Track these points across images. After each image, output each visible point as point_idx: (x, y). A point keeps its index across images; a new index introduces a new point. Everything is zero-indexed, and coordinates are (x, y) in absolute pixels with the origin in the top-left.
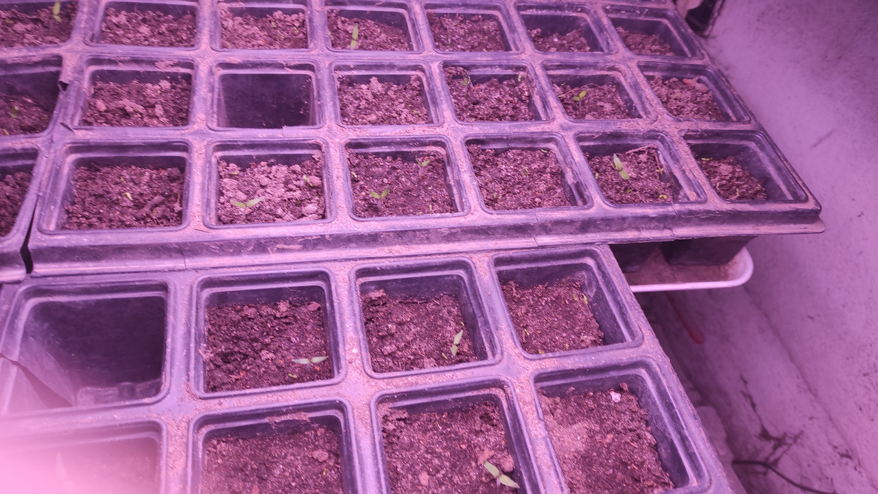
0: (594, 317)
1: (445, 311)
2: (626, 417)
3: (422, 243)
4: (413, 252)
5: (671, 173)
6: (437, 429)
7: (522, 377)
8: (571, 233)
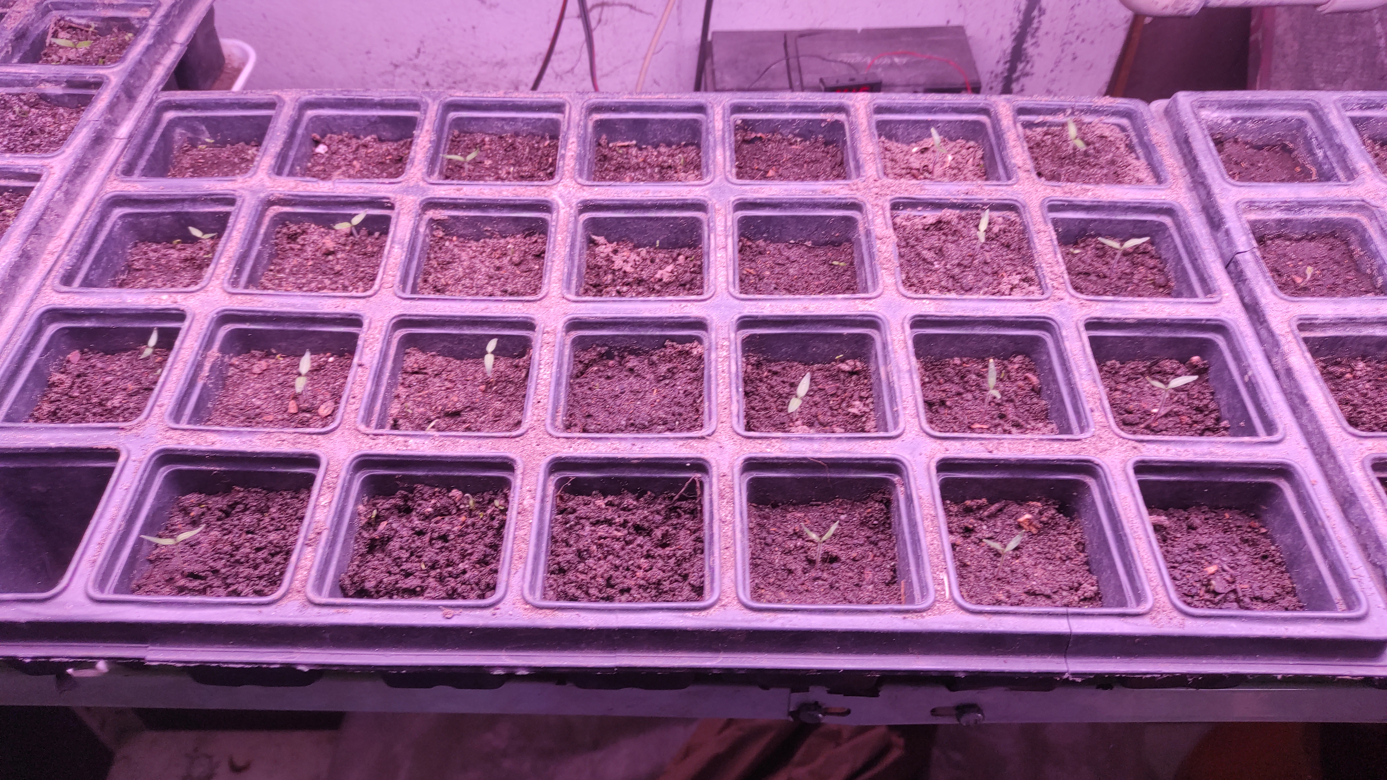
0: (232, 144)
1: (151, 254)
2: (343, 149)
3: (60, 224)
4: (66, 236)
5: (104, 19)
6: (282, 278)
7: (268, 184)
8: (129, 109)
